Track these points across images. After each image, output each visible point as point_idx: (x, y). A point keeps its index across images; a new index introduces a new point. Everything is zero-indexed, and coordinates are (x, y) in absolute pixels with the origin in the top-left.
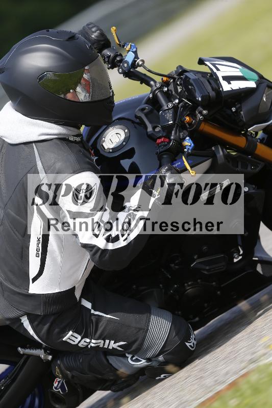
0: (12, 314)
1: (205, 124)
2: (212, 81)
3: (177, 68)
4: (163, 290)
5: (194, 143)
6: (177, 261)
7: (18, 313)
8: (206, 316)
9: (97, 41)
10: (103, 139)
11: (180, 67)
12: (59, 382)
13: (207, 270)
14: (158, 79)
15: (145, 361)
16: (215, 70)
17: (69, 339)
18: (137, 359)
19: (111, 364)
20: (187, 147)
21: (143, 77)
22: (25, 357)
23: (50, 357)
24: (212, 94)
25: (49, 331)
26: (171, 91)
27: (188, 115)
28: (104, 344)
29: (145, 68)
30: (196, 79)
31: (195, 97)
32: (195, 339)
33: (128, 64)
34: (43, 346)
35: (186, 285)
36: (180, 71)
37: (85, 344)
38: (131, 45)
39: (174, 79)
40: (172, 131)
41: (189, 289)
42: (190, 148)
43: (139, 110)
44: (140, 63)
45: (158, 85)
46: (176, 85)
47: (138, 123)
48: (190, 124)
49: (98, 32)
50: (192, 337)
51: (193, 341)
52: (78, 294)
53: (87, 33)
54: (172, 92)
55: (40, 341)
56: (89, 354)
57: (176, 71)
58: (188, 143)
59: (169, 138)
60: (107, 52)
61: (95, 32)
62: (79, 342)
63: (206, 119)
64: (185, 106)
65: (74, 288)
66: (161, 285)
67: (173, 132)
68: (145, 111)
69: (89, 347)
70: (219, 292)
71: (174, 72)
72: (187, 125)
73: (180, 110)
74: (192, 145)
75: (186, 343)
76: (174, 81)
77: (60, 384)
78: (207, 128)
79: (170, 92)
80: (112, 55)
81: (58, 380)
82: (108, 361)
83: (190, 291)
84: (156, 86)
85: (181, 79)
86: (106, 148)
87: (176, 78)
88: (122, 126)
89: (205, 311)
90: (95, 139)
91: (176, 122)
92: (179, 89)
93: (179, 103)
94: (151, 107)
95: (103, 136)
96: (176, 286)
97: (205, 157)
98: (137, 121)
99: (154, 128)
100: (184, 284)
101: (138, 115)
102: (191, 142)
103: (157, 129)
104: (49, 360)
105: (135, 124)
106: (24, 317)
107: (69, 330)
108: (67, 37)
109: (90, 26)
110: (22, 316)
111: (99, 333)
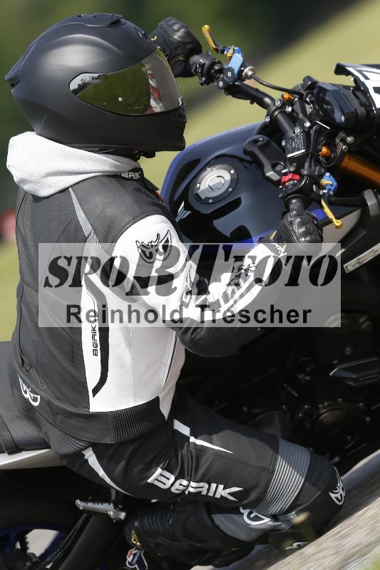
0: (69, 447)
1: (350, 159)
2: (359, 94)
3: (304, 80)
4: (288, 414)
5: (337, 180)
6: (308, 369)
7: (78, 445)
8: (349, 454)
9: (181, 44)
10: (198, 185)
11: (309, 78)
12: (135, 555)
13: (354, 380)
14: (277, 95)
15: (269, 519)
16: (362, 79)
17: (157, 480)
18: (256, 516)
19: (218, 527)
20: (328, 187)
21: (255, 93)
22: (85, 515)
23: (123, 515)
24: (361, 111)
25: (127, 469)
26: (296, 112)
27: (324, 145)
28: (208, 490)
29: (257, 80)
32: (343, 489)
33: (233, 73)
35: (320, 406)
36: (309, 83)
38: (234, 49)
39: (301, 95)
40: (305, 163)
41: (325, 413)
42: (332, 188)
43: (249, 142)
44: (250, 73)
45: (278, 104)
46: (303, 103)
47: (248, 162)
48: (327, 158)
49: (183, 30)
50: (338, 485)
51: (341, 491)
52: (165, 409)
53: (166, 33)
54: (298, 114)
57: (302, 85)
58: (328, 181)
59: (300, 174)
60: (198, 59)
61: (178, 30)
62: (172, 485)
63: (353, 151)
64: (320, 131)
65: (157, 399)
66: (284, 407)
68: (259, 143)
69: (187, 492)
70: (368, 419)
71: (300, 86)
72: (323, 159)
74: (335, 184)
75: (331, 494)
76: (301, 98)
77: (136, 558)
78: (352, 165)
79: (295, 114)
80: (207, 63)
81: (134, 552)
82: (213, 521)
83: (326, 415)
84: (274, 104)
85: (313, 94)
86: (203, 197)
87: (303, 94)
88: (225, 166)
89: (348, 447)
90: (186, 187)
91: (310, 151)
92: (309, 109)
93: (311, 127)
94: (267, 138)
95: (198, 181)
96: (306, 407)
97: (351, 207)
98: (248, 158)
99: (274, 167)
100: (318, 405)
101: (249, 150)
102: (334, 180)
103: (278, 168)
104: (121, 519)
105: (244, 163)
106: (88, 450)
107: (157, 466)
108: (109, 22)
109: (171, 23)
110: (85, 448)
111: (201, 471)
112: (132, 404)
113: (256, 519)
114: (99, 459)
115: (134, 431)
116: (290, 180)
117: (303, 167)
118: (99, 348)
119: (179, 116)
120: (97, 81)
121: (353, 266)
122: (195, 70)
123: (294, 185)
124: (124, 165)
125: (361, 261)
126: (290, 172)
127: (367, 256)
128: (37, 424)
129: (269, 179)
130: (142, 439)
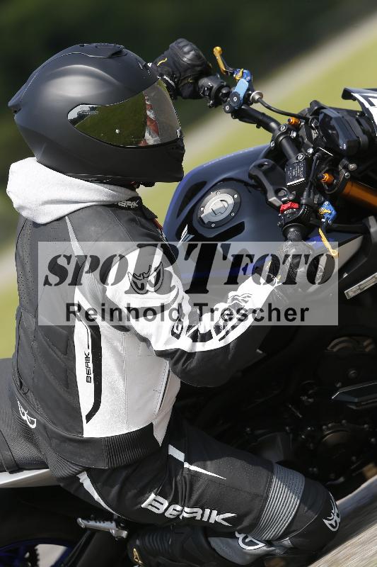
0: (66, 470)
1: (352, 185)
2: (362, 121)
3: (311, 104)
4: (291, 436)
5: (335, 209)
6: (310, 392)
7: (72, 468)
8: (354, 475)
9: (191, 66)
10: (202, 209)
11: (316, 102)
13: (355, 404)
14: (283, 120)
15: (264, 545)
16: (367, 105)
17: (151, 505)
18: (251, 541)
19: (214, 550)
20: (326, 216)
21: (261, 118)
22: (88, 533)
23: (124, 534)
24: (363, 139)
25: (121, 494)
26: (302, 137)
27: (327, 172)
28: (202, 515)
29: (263, 104)
30: (339, 117)
31: (338, 146)
32: (338, 515)
33: (238, 98)
34: (115, 517)
35: (324, 427)
36: (316, 108)
37: (175, 513)
38: (243, 72)
39: (307, 120)
40: (303, 192)
41: (328, 434)
42: (331, 217)
43: (254, 166)
44: (257, 97)
45: (283, 129)
46: (309, 128)
47: (253, 186)
48: (330, 184)
49: (193, 52)
50: (333, 511)
51: (336, 518)
52: (159, 435)
53: (176, 55)
54: (303, 139)
55: (109, 509)
56: (182, 533)
57: (309, 109)
58: (327, 210)
59: (299, 203)
60: (207, 82)
61: (188, 53)
62: (166, 510)
63: (354, 177)
64: (323, 158)
65: (151, 426)
66: (287, 428)
67: (305, 193)
68: (264, 168)
69: (181, 517)
70: (373, 440)
71: (307, 110)
72: (326, 186)
73: (316, 162)
74: (334, 213)
75: (325, 521)
76: (306, 123)
78: (354, 191)
79: (301, 139)
80: (215, 86)
82: (209, 543)
83: (330, 437)
84: (280, 130)
85: (318, 119)
86: (206, 222)
87: (309, 119)
88: (229, 190)
89: (353, 467)
90: (190, 210)
91: (310, 179)
92: (314, 134)
93: (313, 154)
94: (272, 162)
95: (202, 205)
96: (309, 429)
97: (353, 234)
98: (252, 182)
99: (277, 192)
100: (322, 426)
101: (254, 174)
102: (332, 209)
103: (281, 194)
104: (123, 537)
105: (249, 187)
106: (82, 474)
107: (150, 492)
108: (110, 53)
109: (181, 45)
110: (80, 472)
111: (195, 497)
112: (125, 431)
113: (251, 543)
114: (94, 482)
115: (127, 457)
116: (288, 208)
117: (302, 195)
118: (92, 376)
119: (177, 148)
120: (95, 112)
121: (355, 292)
122: (203, 93)
123: (293, 213)
124: (121, 195)
125: (361, 287)
126: (290, 201)
127: (368, 282)
128: (36, 445)
129: (271, 205)
130: (134, 466)
